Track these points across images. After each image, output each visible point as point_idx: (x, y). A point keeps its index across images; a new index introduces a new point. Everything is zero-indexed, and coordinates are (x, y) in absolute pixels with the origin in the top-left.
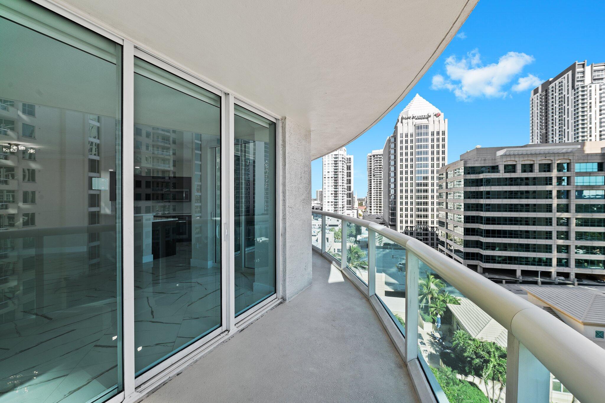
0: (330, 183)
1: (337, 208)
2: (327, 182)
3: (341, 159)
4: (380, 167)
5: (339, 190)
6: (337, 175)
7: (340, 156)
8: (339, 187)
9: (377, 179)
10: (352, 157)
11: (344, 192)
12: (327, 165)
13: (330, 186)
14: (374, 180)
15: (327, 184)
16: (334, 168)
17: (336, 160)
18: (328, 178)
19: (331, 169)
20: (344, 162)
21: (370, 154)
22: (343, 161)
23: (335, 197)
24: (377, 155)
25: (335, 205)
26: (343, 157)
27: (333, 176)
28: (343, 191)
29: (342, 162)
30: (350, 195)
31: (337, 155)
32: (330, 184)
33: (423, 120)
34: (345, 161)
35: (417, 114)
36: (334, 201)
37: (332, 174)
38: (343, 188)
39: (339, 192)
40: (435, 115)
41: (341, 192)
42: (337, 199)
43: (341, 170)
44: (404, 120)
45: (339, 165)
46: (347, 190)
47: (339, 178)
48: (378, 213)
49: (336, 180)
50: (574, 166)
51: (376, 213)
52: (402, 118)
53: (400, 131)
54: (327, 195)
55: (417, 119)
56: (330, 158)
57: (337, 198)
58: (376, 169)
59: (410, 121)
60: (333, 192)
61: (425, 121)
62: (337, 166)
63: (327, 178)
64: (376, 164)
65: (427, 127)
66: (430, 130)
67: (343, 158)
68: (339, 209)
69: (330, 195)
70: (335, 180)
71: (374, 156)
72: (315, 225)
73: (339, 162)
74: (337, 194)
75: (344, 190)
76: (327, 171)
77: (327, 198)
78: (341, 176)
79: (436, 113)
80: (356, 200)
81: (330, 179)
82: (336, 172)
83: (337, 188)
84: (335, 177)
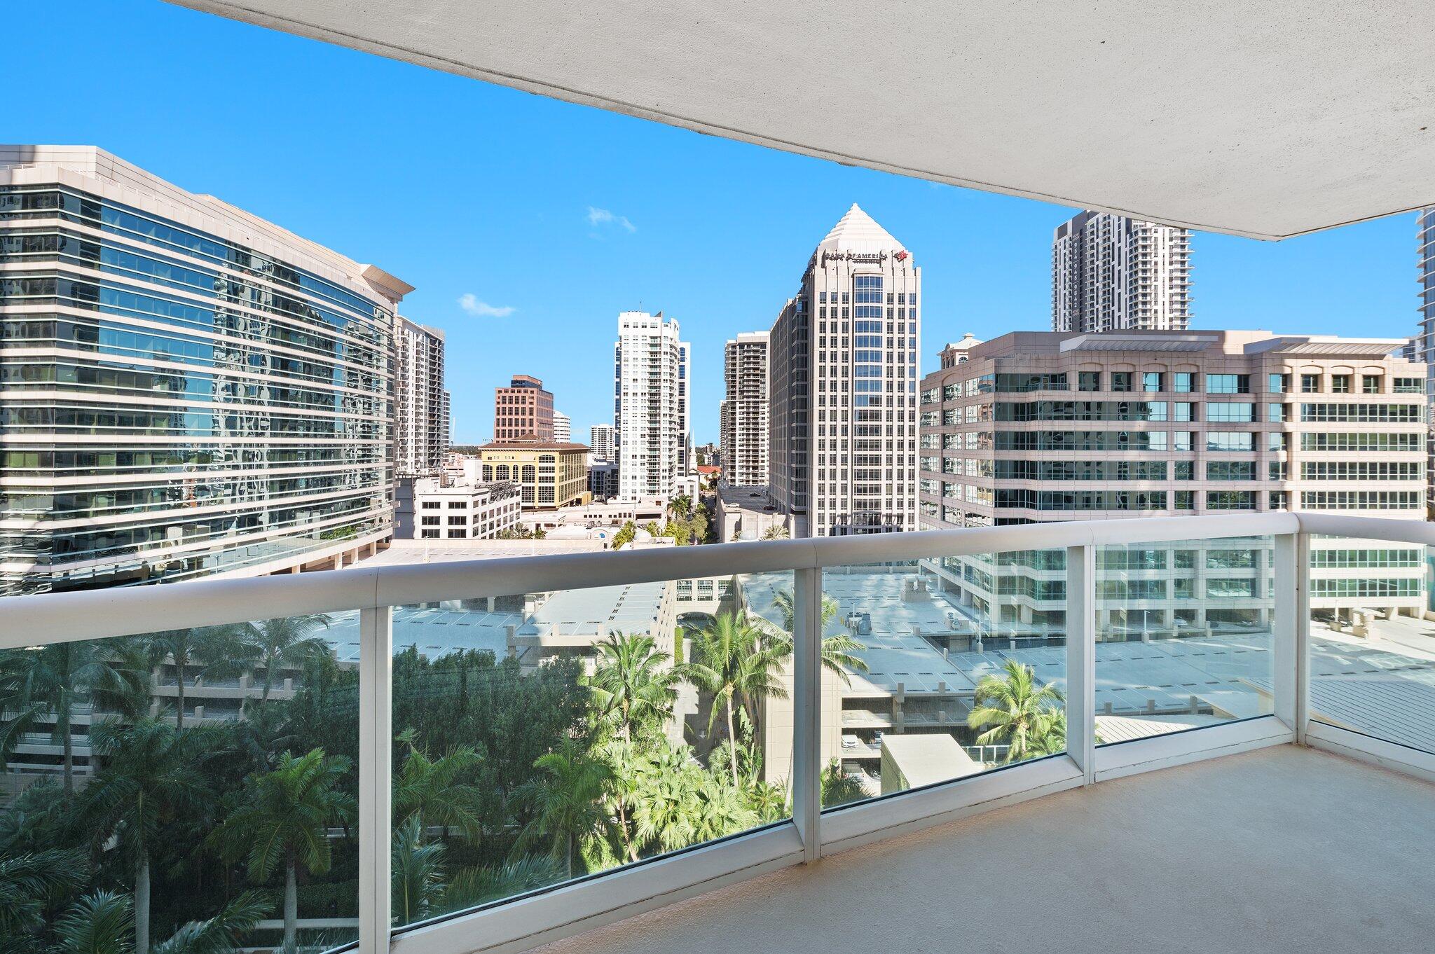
0: (639, 408)
1: (655, 470)
2: (630, 404)
3: (668, 350)
4: (757, 372)
5: (663, 425)
6: (656, 387)
7: (666, 342)
8: (662, 419)
9: (749, 402)
10: (687, 346)
11: (673, 432)
12: (631, 362)
14: (741, 403)
15: (630, 411)
16: (650, 370)
17: (654, 349)
18: (635, 394)
19: (643, 373)
20: (673, 358)
21: (733, 342)
22: (671, 354)
23: (650, 443)
24: (749, 345)
25: (650, 464)
26: (673, 343)
27: (647, 390)
28: (670, 429)
29: (668, 356)
31: (656, 338)
32: (639, 412)
33: (868, 265)
34: (676, 354)
35: (857, 251)
36: (648, 453)
37: (643, 386)
38: (670, 422)
39: (662, 432)
40: (896, 256)
41: (668, 432)
42: (655, 450)
43: (668, 377)
44: (828, 262)
45: (663, 363)
46: (678, 427)
47: (662, 395)
48: (751, 483)
49: (654, 400)
50: (1204, 380)
51: (744, 483)
52: (825, 257)
53: (819, 287)
54: (630, 439)
55: (856, 261)
56: (640, 345)
57: (657, 446)
58: (745, 378)
59: (842, 264)
60: (647, 432)
61: (873, 269)
62: (656, 367)
63: (630, 395)
64: (746, 366)
65: (878, 281)
66: (886, 289)
67: (671, 347)
68: (662, 474)
69: (639, 439)
70: (651, 401)
71: (742, 345)
72: (600, 516)
73: (663, 356)
74: (655, 436)
75: (673, 425)
76: (631, 377)
77: (630, 445)
78: (668, 391)
79: (898, 251)
80: (693, 452)
81: (639, 397)
82: (654, 381)
83: (655, 422)
84: (651, 394)
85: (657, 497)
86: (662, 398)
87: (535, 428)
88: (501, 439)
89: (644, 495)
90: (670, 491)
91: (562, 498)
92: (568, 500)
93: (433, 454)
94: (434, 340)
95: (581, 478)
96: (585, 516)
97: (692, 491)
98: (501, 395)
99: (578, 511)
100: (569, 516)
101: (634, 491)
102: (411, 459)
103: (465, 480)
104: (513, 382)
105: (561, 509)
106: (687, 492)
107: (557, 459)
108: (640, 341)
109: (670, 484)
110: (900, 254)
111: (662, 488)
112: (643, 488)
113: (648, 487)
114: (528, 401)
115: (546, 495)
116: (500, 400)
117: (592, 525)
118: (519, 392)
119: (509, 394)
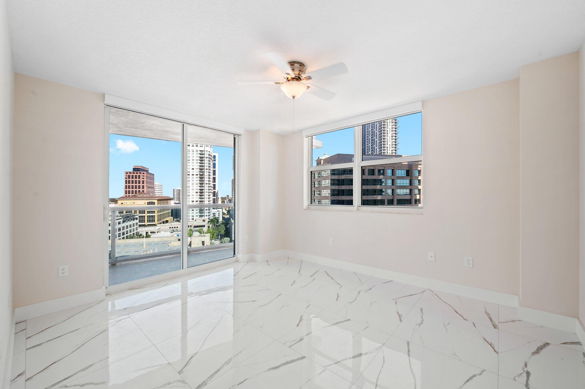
0: (195, 181)
2: (191, 179)
3: (208, 156)
5: (205, 188)
6: (202, 172)
7: (207, 153)
8: (205, 185)
10: (216, 155)
11: (210, 191)
12: (191, 161)
13: (195, 184)
15: (191, 182)
16: (200, 165)
17: (202, 156)
18: (193, 175)
19: (197, 166)
20: (210, 160)
22: (209, 158)
23: (200, 195)
26: (210, 153)
27: (198, 173)
28: (209, 190)
29: (208, 159)
30: (214, 194)
31: (202, 151)
32: (195, 182)
34: (212, 158)
36: (199, 200)
37: (197, 171)
38: (209, 187)
39: (205, 191)
41: (208, 191)
42: (202, 198)
45: (206, 162)
46: (213, 189)
47: (205, 175)
49: (202, 178)
50: (396, 171)
54: (191, 194)
56: (195, 154)
57: (203, 197)
60: (199, 191)
62: (202, 163)
63: (191, 175)
67: (209, 155)
68: (205, 209)
69: (195, 194)
70: (200, 178)
72: (177, 227)
73: (205, 159)
74: (202, 192)
75: (210, 188)
76: (191, 167)
77: (191, 197)
78: (208, 174)
80: (220, 199)
81: (195, 176)
82: (201, 170)
83: (202, 187)
84: (200, 175)
85: (203, 218)
86: (205, 177)
87: (145, 190)
88: (128, 195)
89: (198, 218)
90: (209, 216)
91: (159, 220)
92: (161, 221)
95: (168, 211)
96: (170, 228)
97: (219, 215)
98: (127, 175)
99: (167, 226)
100: (162, 228)
101: (193, 216)
104: (133, 169)
105: (158, 225)
106: (217, 216)
107: (156, 203)
108: (195, 152)
109: (209, 213)
111: (206, 214)
112: (197, 215)
113: (199, 214)
114: (141, 177)
115: (151, 219)
116: (127, 177)
117: (174, 231)
118: (137, 173)
119: (132, 174)
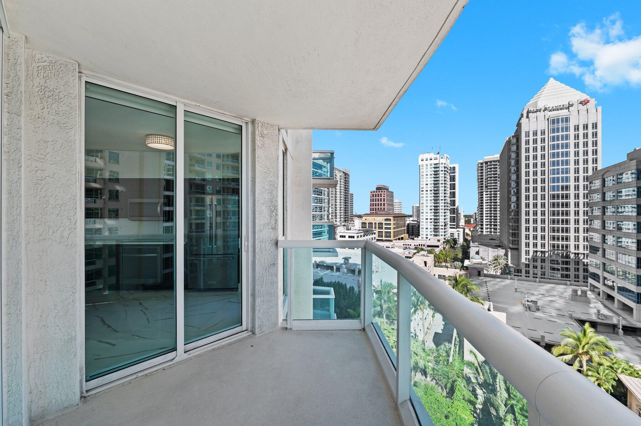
0: (429, 197)
1: (437, 226)
2: (425, 195)
3: (443, 169)
4: (496, 176)
5: (440, 205)
6: (437, 187)
7: (442, 166)
8: (440, 201)
9: (491, 191)
10: (457, 166)
11: (446, 208)
12: (425, 176)
13: (429, 200)
14: (486, 192)
15: (425, 199)
16: (434, 179)
17: (436, 169)
18: (427, 191)
19: (431, 181)
20: (446, 173)
21: (481, 161)
22: (445, 171)
23: (435, 213)
24: (491, 162)
25: (434, 222)
26: (446, 165)
27: (432, 189)
28: (445, 206)
29: (443, 172)
30: (454, 211)
31: (437, 164)
32: (429, 199)
33: (560, 111)
34: (448, 170)
35: (551, 105)
36: (433, 217)
37: (431, 187)
38: (445, 203)
39: (440, 208)
40: (581, 103)
41: (443, 208)
42: (437, 216)
43: (443, 182)
44: (530, 115)
45: (440, 176)
46: (450, 205)
47: (440, 190)
48: (493, 233)
51: (489, 233)
52: (528, 112)
53: (524, 129)
54: (424, 211)
55: (551, 111)
56: (429, 168)
57: (438, 214)
58: (489, 179)
59: (541, 115)
60: (433, 208)
61: (565, 112)
62: (437, 177)
63: (425, 191)
64: (489, 173)
65: (567, 120)
66: (573, 123)
67: (445, 167)
68: (440, 227)
69: (429, 211)
70: (435, 194)
71: (486, 163)
72: (410, 245)
73: (440, 172)
74: (437, 210)
75: (446, 205)
76: (425, 183)
77: (425, 214)
78: (443, 188)
79: (583, 100)
80: (462, 217)
81: (429, 192)
82: (436, 184)
83: (437, 203)
84: (435, 190)
85: (438, 238)
86: (440, 192)
87: (386, 207)
88: (372, 212)
89: (432, 237)
90: (445, 235)
91: (394, 237)
92: (397, 238)
93: (346, 218)
94: (346, 174)
95: (403, 228)
96: (404, 245)
97: (459, 236)
98: (372, 194)
99: (401, 243)
100: (396, 244)
101: (427, 235)
102: (338, 220)
103: (355, 228)
104: (376, 188)
105: (394, 241)
106: (456, 236)
107: (392, 220)
108: (429, 167)
109: (445, 232)
110: (584, 101)
111: (441, 234)
112: (431, 233)
113: (433, 233)
114: (383, 195)
115: (388, 235)
116: (372, 196)
117: (406, 248)
118: (379, 192)
119: (375, 193)
